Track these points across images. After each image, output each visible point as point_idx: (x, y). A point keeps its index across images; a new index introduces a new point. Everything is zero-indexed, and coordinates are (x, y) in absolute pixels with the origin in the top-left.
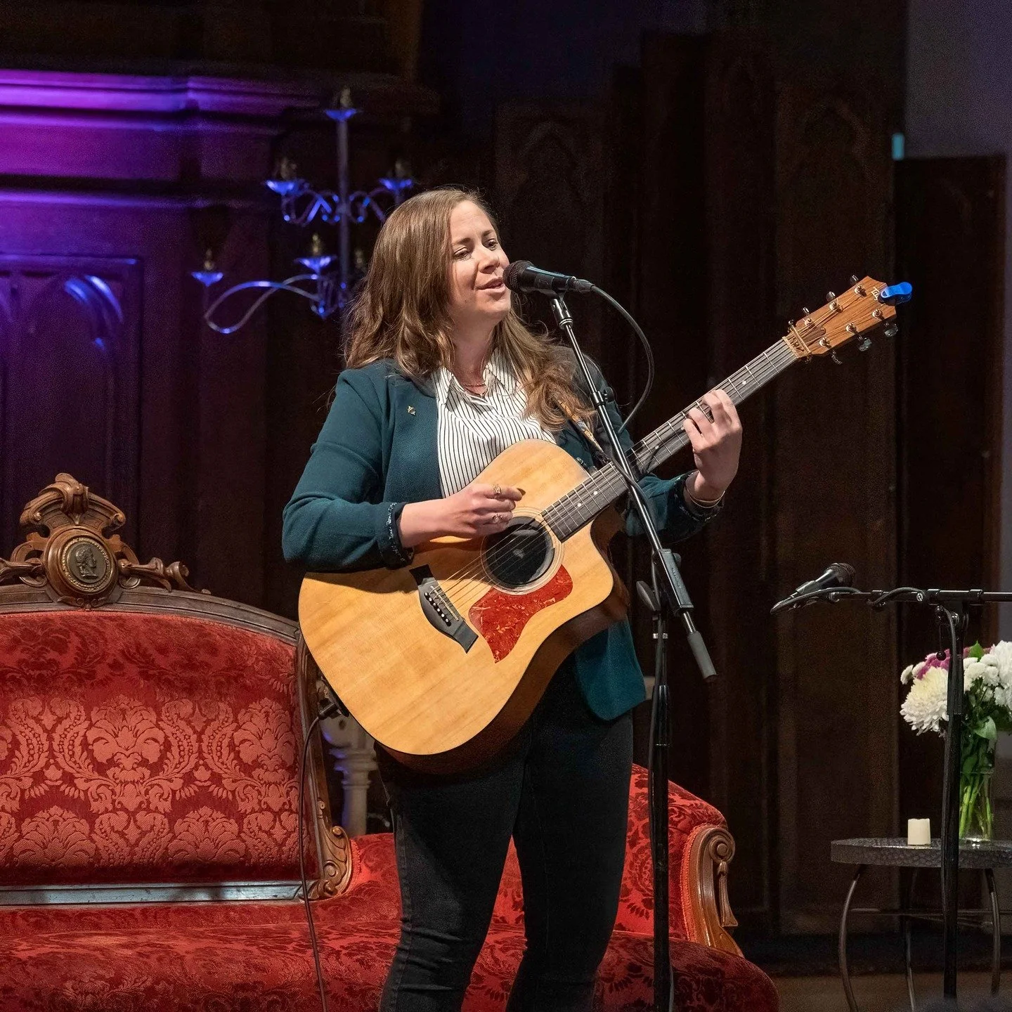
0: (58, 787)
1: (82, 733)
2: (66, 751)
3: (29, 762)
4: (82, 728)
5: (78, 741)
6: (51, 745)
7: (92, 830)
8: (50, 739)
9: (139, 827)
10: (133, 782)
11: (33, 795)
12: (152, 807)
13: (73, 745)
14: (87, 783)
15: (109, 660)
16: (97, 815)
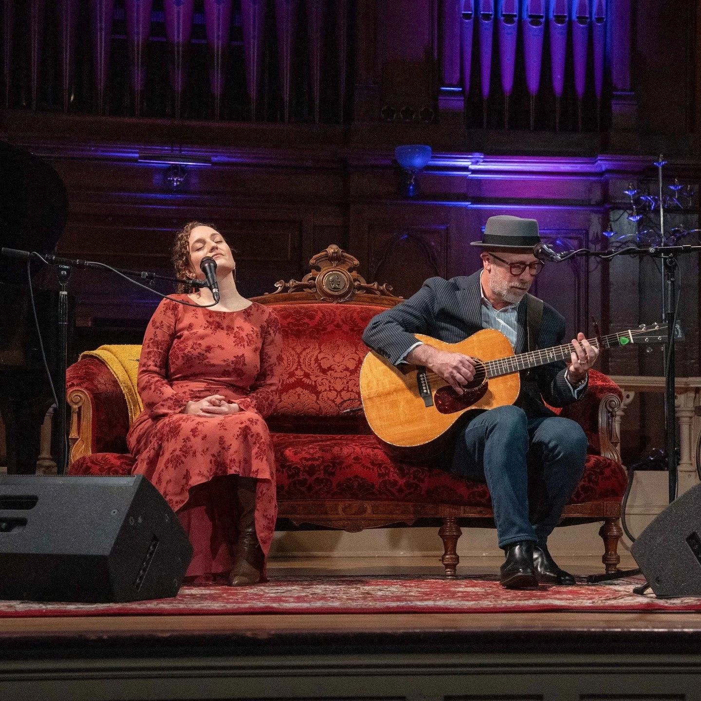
0: (302, 379)
1: (315, 355)
2: (307, 363)
3: (287, 367)
4: (316, 353)
5: (313, 359)
6: (299, 360)
7: (318, 399)
8: (299, 357)
9: (342, 398)
10: (341, 378)
11: (288, 382)
12: (350, 389)
13: (311, 361)
14: (317, 378)
15: (335, 323)
16: (320, 392)
